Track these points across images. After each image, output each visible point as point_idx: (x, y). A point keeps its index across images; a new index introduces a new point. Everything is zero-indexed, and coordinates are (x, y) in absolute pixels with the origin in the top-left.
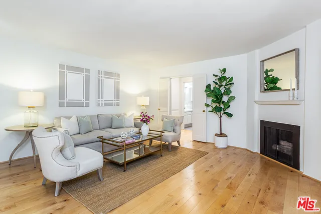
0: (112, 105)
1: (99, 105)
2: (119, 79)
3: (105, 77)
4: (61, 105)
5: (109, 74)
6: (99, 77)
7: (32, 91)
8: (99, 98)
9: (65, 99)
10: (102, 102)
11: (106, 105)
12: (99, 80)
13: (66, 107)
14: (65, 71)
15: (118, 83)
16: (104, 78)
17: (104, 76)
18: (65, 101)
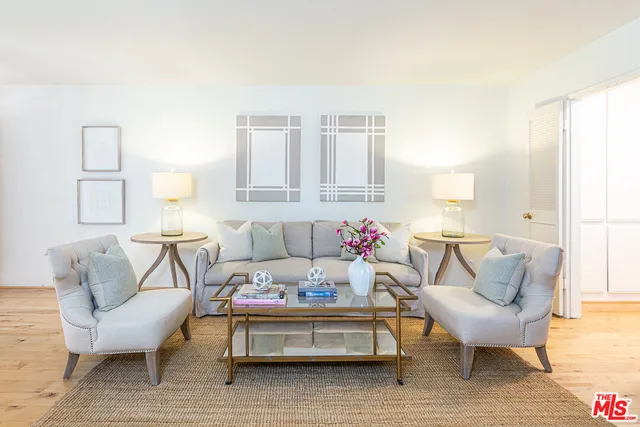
0: (360, 199)
1: (323, 199)
2: (383, 131)
3: (340, 131)
4: (240, 197)
5: (351, 122)
6: (326, 130)
7: (172, 170)
8: (323, 180)
9: (248, 185)
10: (331, 190)
11: (343, 199)
12: (324, 138)
13: (250, 201)
14: (248, 127)
15: (381, 140)
16: (337, 133)
17: (337, 127)
18: (248, 190)
